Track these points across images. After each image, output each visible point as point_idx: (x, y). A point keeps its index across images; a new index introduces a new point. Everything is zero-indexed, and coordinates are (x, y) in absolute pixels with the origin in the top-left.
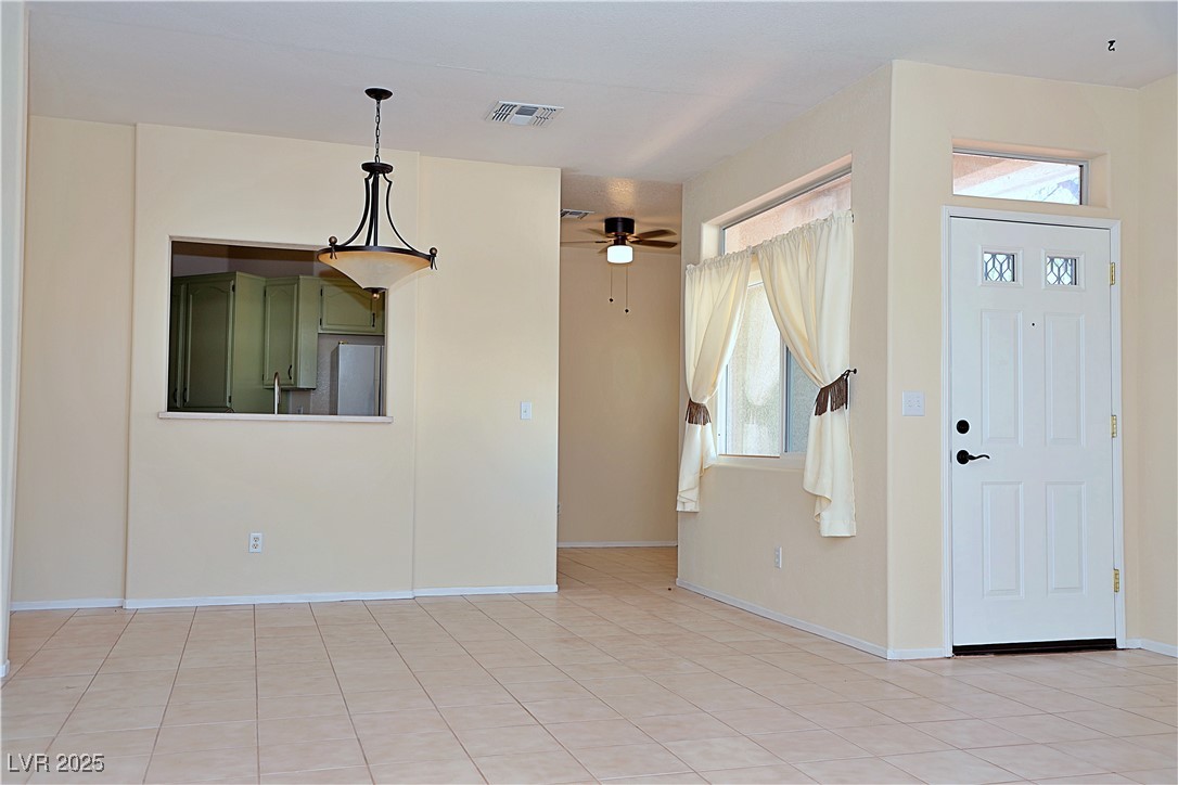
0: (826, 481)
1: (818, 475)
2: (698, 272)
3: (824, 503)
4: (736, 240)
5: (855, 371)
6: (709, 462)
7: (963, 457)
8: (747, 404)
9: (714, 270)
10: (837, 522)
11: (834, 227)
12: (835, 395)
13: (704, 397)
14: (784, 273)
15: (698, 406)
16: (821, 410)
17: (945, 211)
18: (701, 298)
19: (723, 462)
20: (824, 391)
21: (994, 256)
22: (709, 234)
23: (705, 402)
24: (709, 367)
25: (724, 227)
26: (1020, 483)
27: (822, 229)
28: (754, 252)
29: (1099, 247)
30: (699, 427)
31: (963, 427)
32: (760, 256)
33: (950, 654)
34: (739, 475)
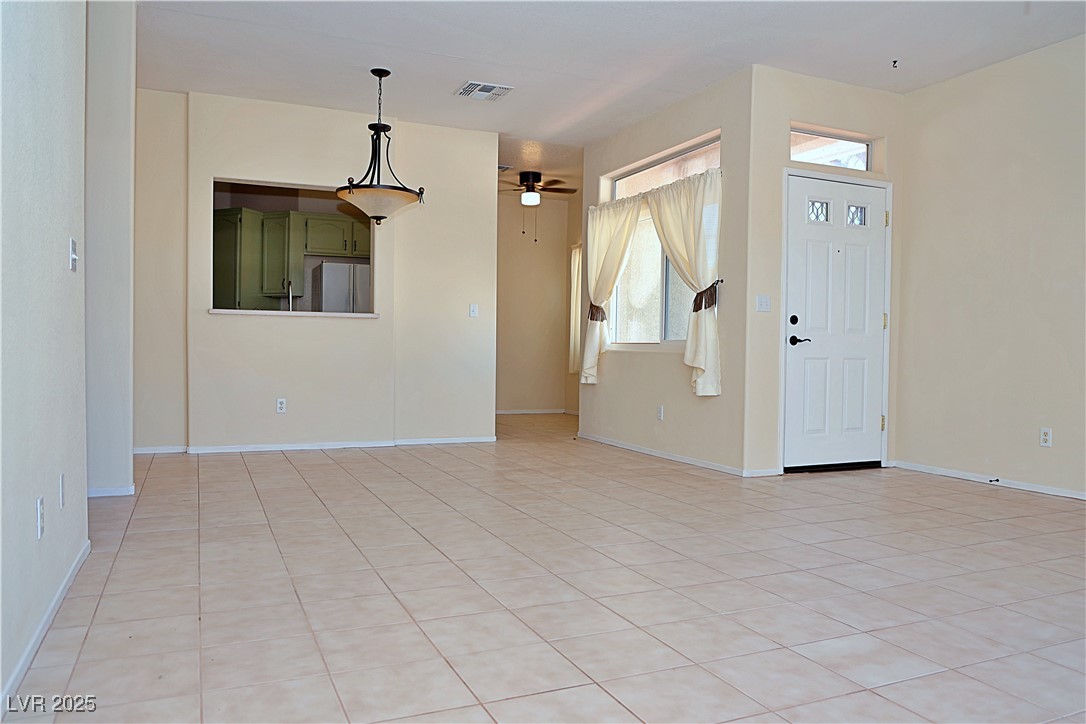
0: (701, 357)
1: (696, 353)
2: (598, 212)
3: (700, 372)
4: (625, 189)
5: (722, 281)
6: (606, 348)
7: (794, 341)
8: (630, 307)
9: (611, 210)
10: (707, 385)
11: (709, 180)
12: (707, 298)
13: (603, 302)
14: (669, 212)
15: (598, 308)
16: (697, 307)
17: (786, 171)
18: (600, 231)
19: (614, 348)
20: (700, 296)
21: (813, 204)
22: (605, 184)
23: (602, 305)
24: (607, 280)
25: (615, 180)
26: (827, 358)
27: (699, 181)
28: (644, 197)
29: (879, 200)
30: (599, 323)
31: (794, 320)
32: (649, 200)
33: (782, 472)
34: (630, 357)
